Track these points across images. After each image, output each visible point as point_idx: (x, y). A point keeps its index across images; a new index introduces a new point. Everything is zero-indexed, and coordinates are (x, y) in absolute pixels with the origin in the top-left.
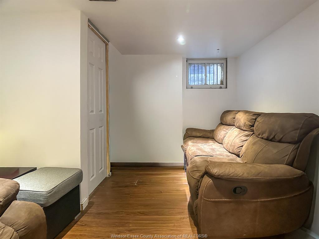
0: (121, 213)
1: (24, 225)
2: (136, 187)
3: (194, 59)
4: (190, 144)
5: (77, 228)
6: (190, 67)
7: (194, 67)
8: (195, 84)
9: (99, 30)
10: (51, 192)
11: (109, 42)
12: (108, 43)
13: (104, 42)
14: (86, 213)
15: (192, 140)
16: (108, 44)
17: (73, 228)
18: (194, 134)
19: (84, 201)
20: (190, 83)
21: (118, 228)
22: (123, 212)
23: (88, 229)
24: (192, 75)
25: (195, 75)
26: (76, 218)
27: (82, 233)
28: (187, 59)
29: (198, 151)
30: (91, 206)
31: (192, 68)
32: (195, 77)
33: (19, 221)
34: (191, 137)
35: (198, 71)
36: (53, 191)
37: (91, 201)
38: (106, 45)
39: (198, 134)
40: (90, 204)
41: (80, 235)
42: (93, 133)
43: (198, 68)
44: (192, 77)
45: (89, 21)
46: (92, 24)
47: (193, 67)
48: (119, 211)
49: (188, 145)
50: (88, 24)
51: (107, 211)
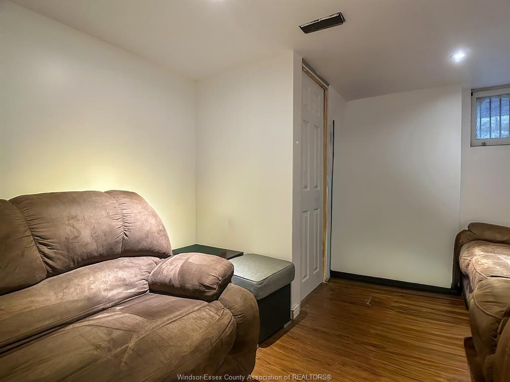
0: (346, 338)
1: (240, 311)
2: (368, 307)
3: (491, 87)
4: (477, 254)
5: (287, 339)
6: (481, 104)
7: (490, 102)
8: (493, 136)
9: (316, 71)
10: (262, 283)
11: (328, 85)
12: (326, 86)
13: (322, 86)
14: (297, 324)
15: (483, 247)
16: (327, 89)
17: (283, 337)
18: (488, 235)
19: (295, 307)
20: (479, 135)
21: (342, 358)
22: (349, 338)
23: (301, 345)
24: (485, 120)
25: (492, 118)
26: (286, 326)
27: (294, 348)
28: (472, 90)
29: (497, 267)
30: (305, 317)
31: (485, 104)
32: (492, 122)
33: (236, 306)
34: (480, 240)
35: (500, 110)
36: (263, 282)
37: (303, 309)
38: (325, 90)
39: (498, 237)
40: (303, 314)
41: (291, 349)
42: (306, 218)
43: (500, 104)
44: (485, 123)
45: (304, 61)
46: (307, 65)
47: (488, 104)
48: (344, 335)
49: (472, 255)
50: (303, 66)
51: (325, 330)
